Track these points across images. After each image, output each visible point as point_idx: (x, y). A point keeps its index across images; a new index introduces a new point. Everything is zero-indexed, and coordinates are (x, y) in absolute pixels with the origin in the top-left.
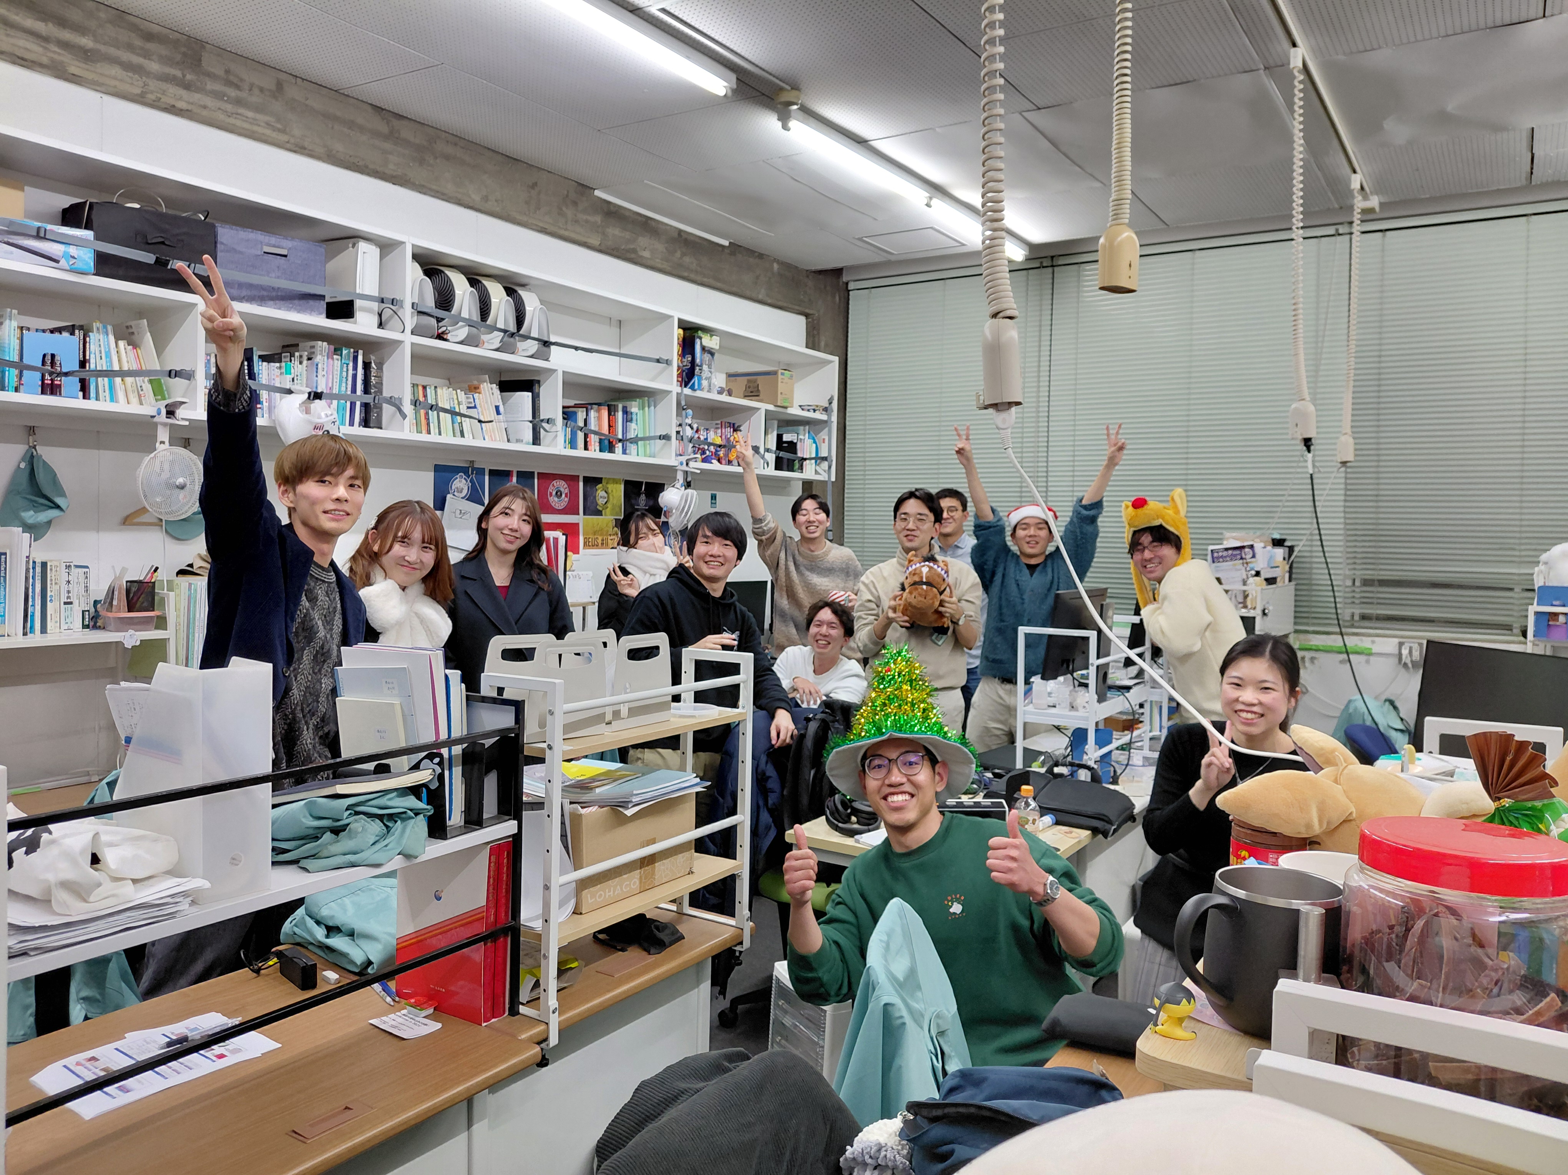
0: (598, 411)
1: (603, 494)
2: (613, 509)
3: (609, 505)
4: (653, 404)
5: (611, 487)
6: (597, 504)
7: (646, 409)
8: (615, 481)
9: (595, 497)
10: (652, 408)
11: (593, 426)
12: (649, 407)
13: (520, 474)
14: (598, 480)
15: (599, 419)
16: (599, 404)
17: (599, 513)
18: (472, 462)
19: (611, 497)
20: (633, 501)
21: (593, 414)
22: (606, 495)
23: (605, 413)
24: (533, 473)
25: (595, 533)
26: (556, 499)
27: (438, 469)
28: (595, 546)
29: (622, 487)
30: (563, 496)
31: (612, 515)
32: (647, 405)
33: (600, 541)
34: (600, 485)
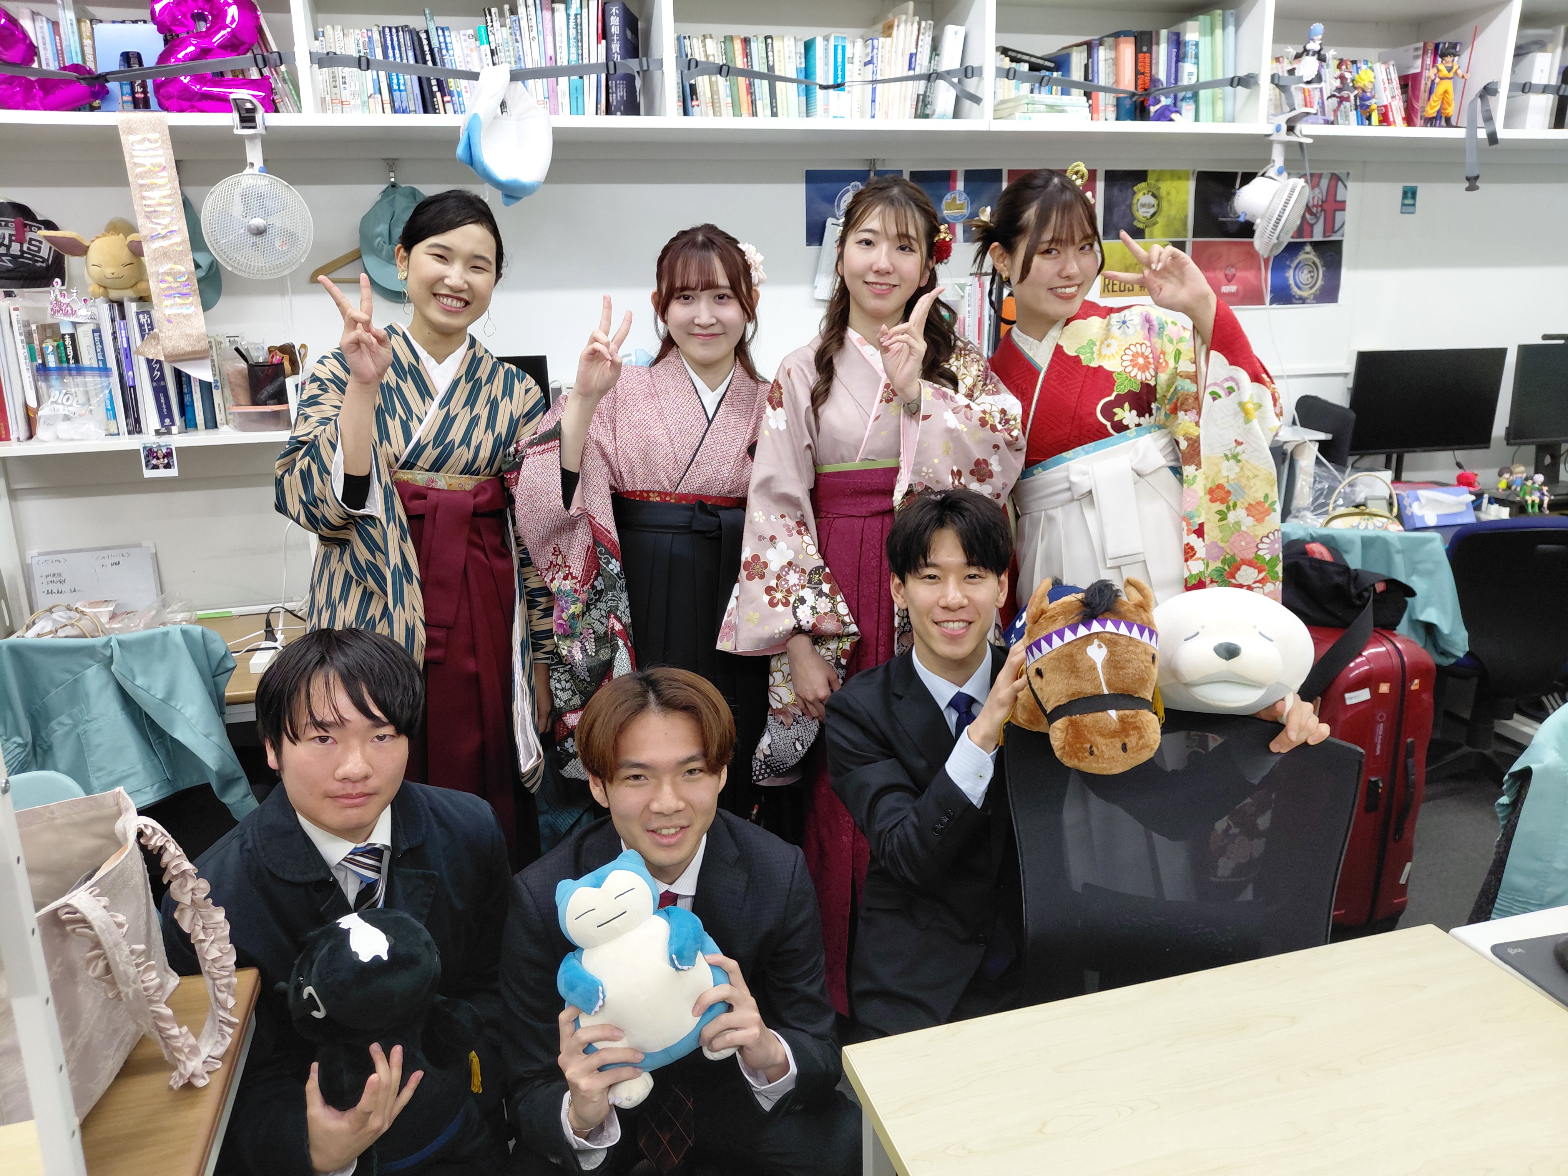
0: (1116, 47)
1: (1150, 199)
2: (1168, 225)
3: (1161, 220)
4: (1231, 20)
5: (1165, 187)
6: (1134, 218)
7: (1219, 32)
8: (1176, 175)
9: (1130, 206)
10: (1231, 29)
11: (1103, 78)
12: (1224, 28)
13: (971, 176)
14: (1140, 176)
15: (1116, 62)
16: (1117, 35)
17: (1140, 233)
18: (873, 162)
19: (1165, 205)
20: (1215, 209)
21: (1102, 54)
22: (1153, 201)
23: (1128, 50)
24: (1000, 171)
27: (812, 178)
29: (1190, 187)
32: (1219, 23)
34: (1143, 185)
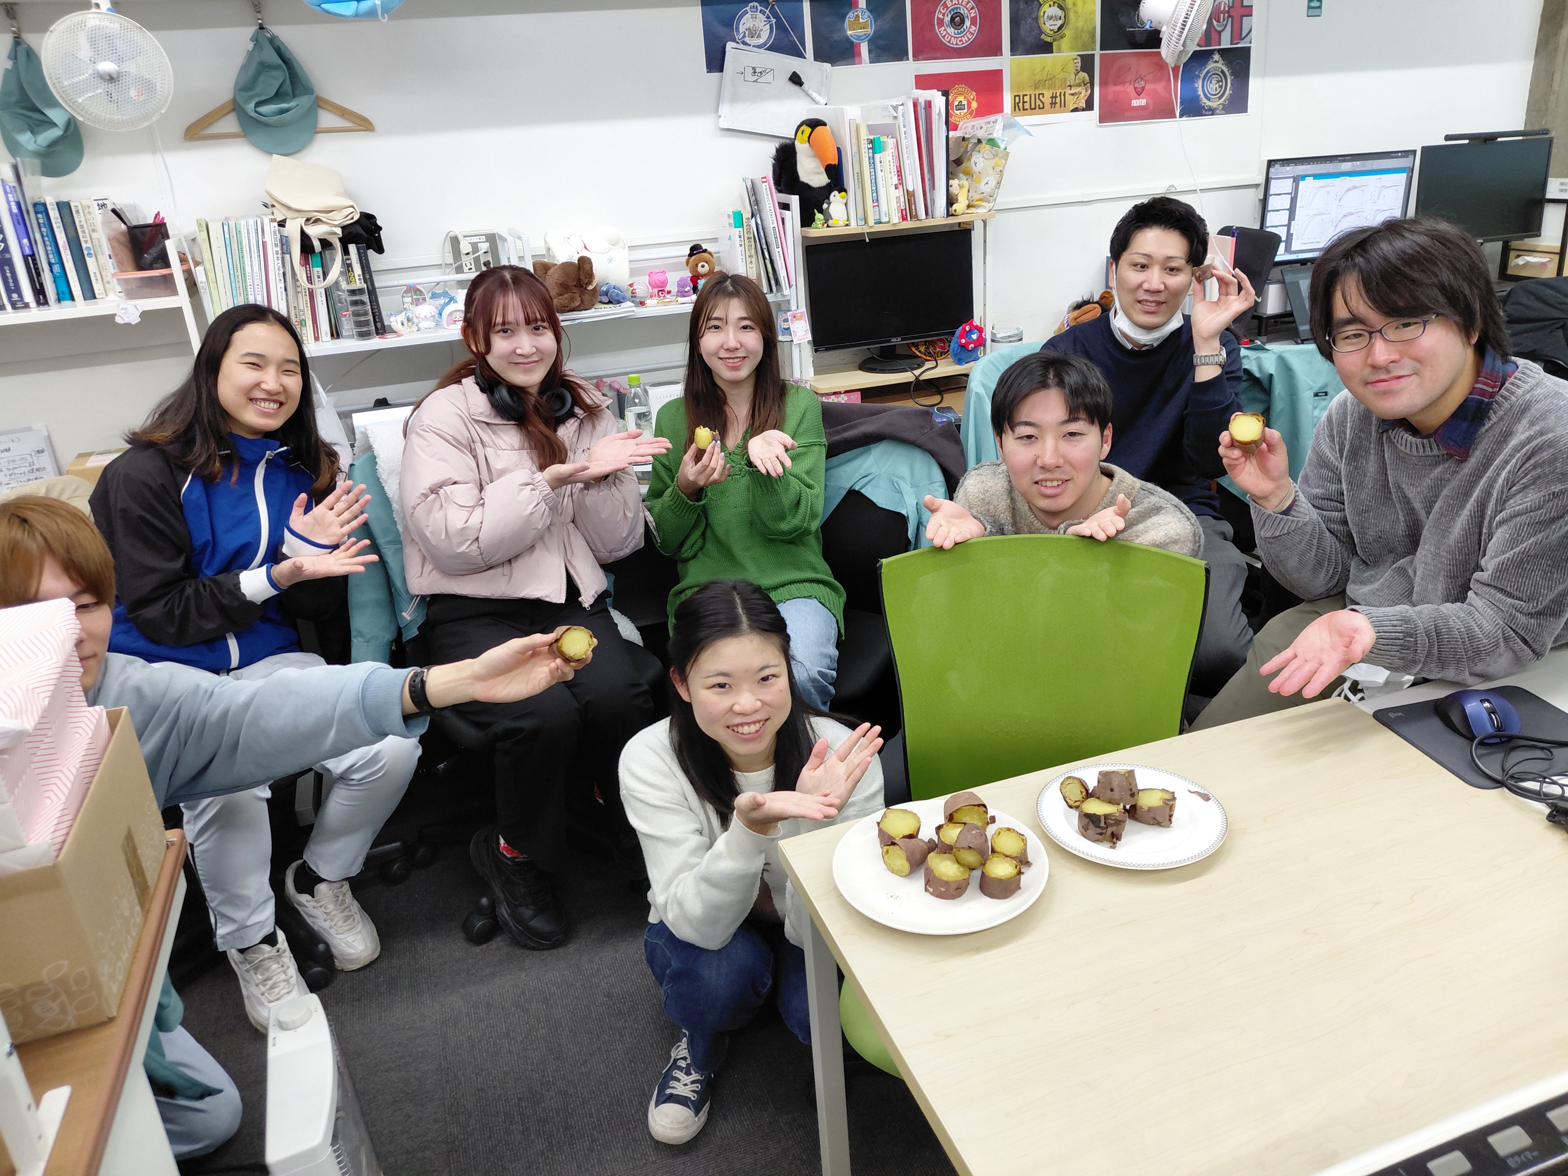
1: (1055, 11)
2: (1076, 38)
3: (1068, 32)
6: (1041, 32)
9: (1036, 19)
17: (1046, 48)
19: (1072, 16)
22: (1060, 13)
25: (1036, 86)
26: (951, 31)
28: (1037, 108)
30: (968, 23)
31: (1073, 49)
33: (1047, 100)
